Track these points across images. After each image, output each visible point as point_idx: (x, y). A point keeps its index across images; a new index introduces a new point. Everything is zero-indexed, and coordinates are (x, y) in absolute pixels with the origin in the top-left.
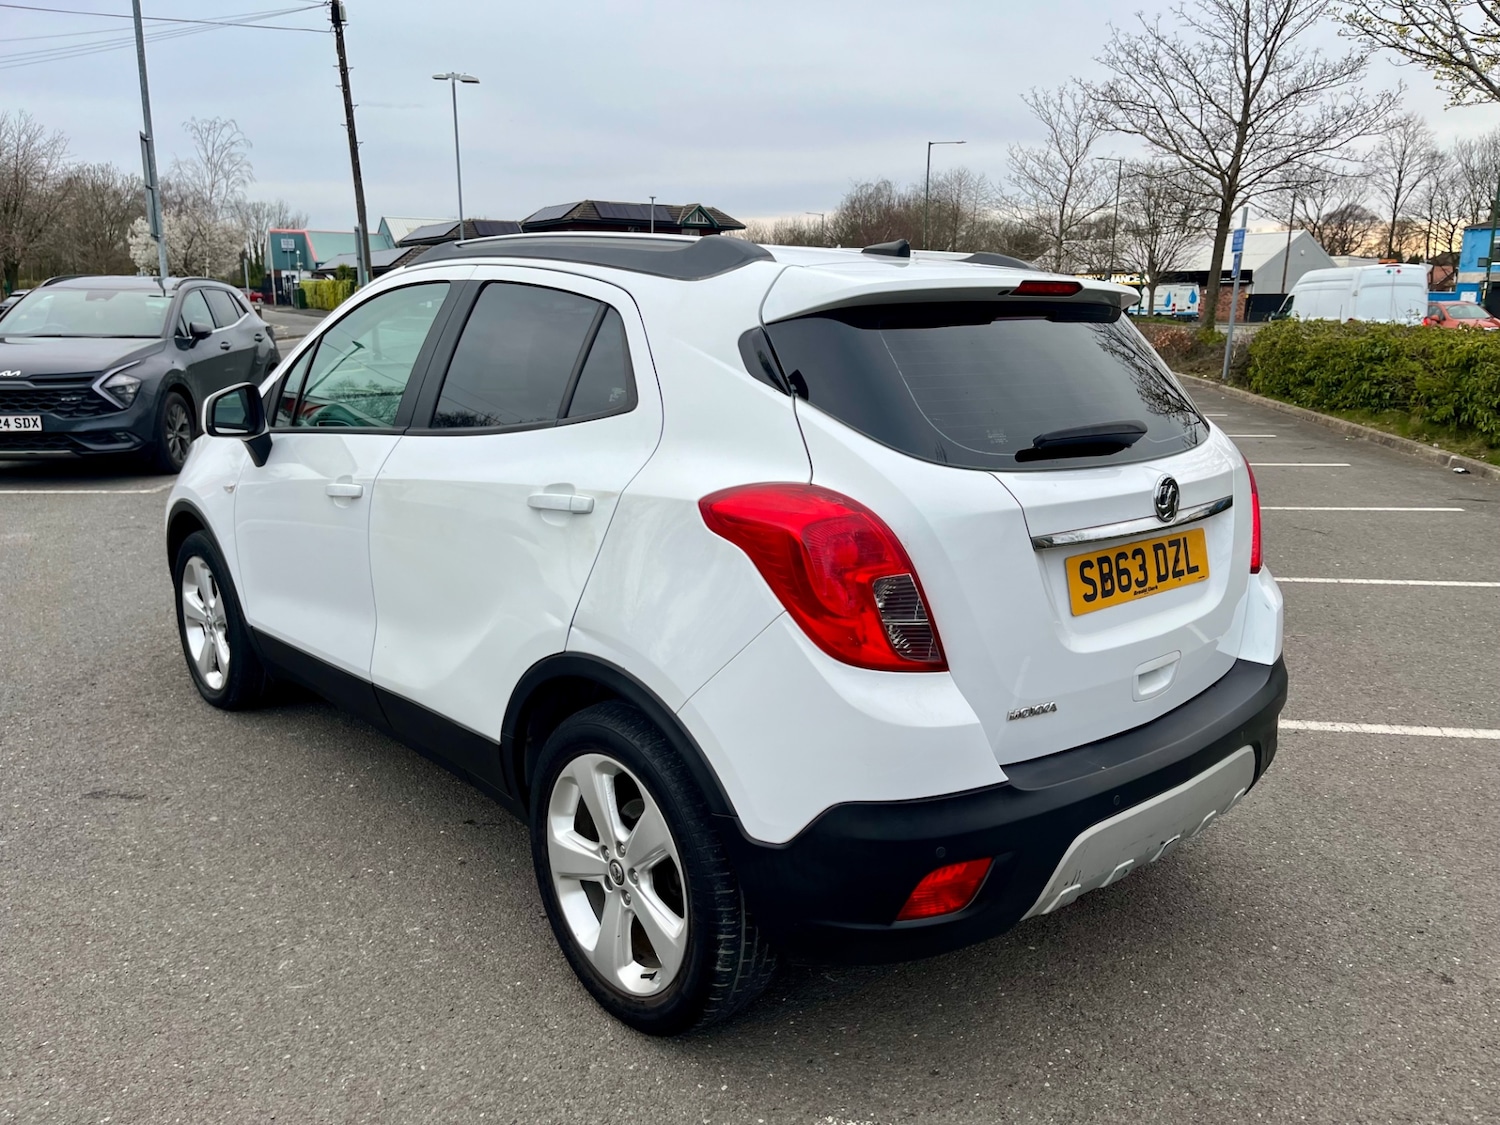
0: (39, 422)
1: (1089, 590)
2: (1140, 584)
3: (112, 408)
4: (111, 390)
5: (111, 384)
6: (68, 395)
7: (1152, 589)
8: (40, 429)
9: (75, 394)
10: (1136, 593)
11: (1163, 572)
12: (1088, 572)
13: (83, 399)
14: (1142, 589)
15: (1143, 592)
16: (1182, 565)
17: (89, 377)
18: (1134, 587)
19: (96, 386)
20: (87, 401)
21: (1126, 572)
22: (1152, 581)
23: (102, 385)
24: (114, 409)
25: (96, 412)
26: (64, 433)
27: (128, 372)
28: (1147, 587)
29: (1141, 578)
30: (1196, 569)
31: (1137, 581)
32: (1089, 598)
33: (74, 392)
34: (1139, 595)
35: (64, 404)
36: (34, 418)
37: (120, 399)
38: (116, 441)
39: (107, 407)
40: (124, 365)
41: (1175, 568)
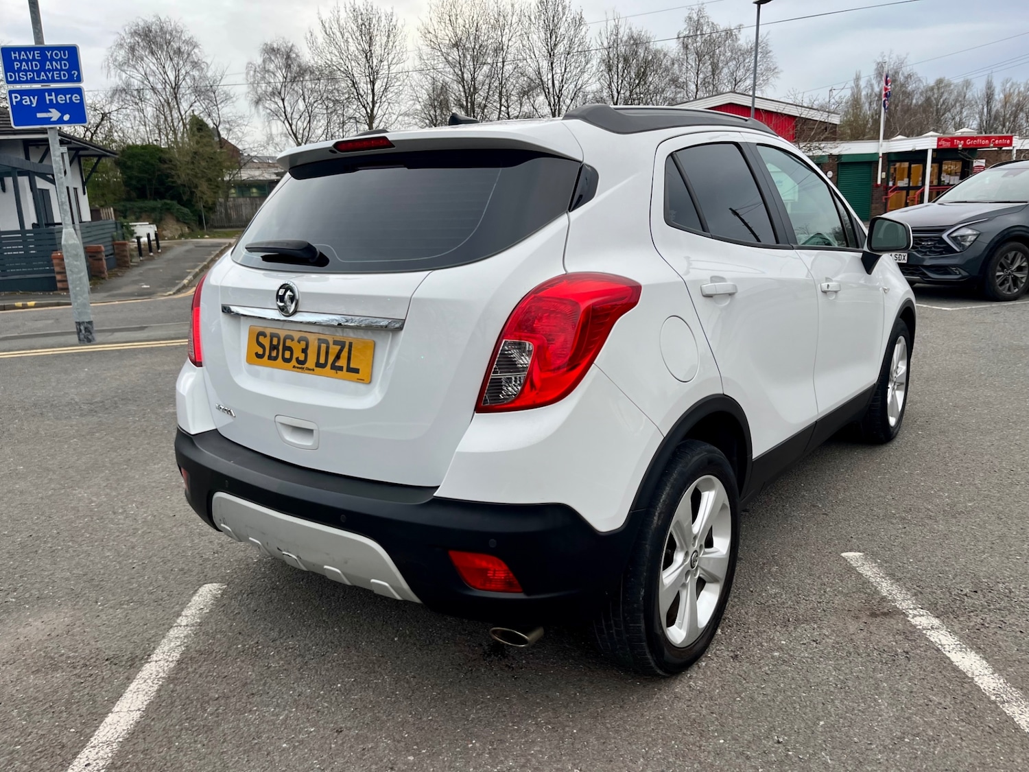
0: (906, 258)
1: (260, 351)
2: (298, 361)
3: (952, 251)
4: (955, 239)
5: (954, 235)
6: (927, 241)
7: (310, 370)
8: (905, 262)
9: (931, 240)
10: (294, 367)
11: (322, 361)
12: (261, 339)
13: (935, 244)
14: (300, 366)
15: (300, 368)
16: (342, 362)
17: (942, 230)
18: (294, 362)
19: (945, 236)
20: (937, 245)
21: (290, 349)
22: (311, 362)
23: (948, 235)
24: (953, 251)
25: (941, 253)
26: (917, 266)
27: (972, 227)
28: (305, 366)
29: (302, 358)
30: (356, 371)
31: (297, 359)
32: (259, 356)
33: (930, 239)
34: (296, 369)
35: (923, 247)
36: (904, 254)
37: (959, 244)
38: (949, 274)
39: (949, 250)
40: (969, 223)
41: (335, 361)
